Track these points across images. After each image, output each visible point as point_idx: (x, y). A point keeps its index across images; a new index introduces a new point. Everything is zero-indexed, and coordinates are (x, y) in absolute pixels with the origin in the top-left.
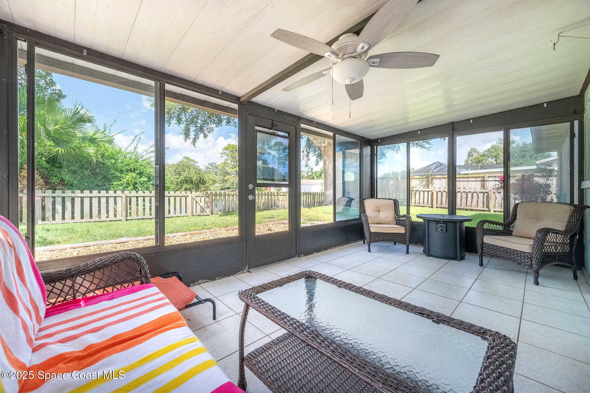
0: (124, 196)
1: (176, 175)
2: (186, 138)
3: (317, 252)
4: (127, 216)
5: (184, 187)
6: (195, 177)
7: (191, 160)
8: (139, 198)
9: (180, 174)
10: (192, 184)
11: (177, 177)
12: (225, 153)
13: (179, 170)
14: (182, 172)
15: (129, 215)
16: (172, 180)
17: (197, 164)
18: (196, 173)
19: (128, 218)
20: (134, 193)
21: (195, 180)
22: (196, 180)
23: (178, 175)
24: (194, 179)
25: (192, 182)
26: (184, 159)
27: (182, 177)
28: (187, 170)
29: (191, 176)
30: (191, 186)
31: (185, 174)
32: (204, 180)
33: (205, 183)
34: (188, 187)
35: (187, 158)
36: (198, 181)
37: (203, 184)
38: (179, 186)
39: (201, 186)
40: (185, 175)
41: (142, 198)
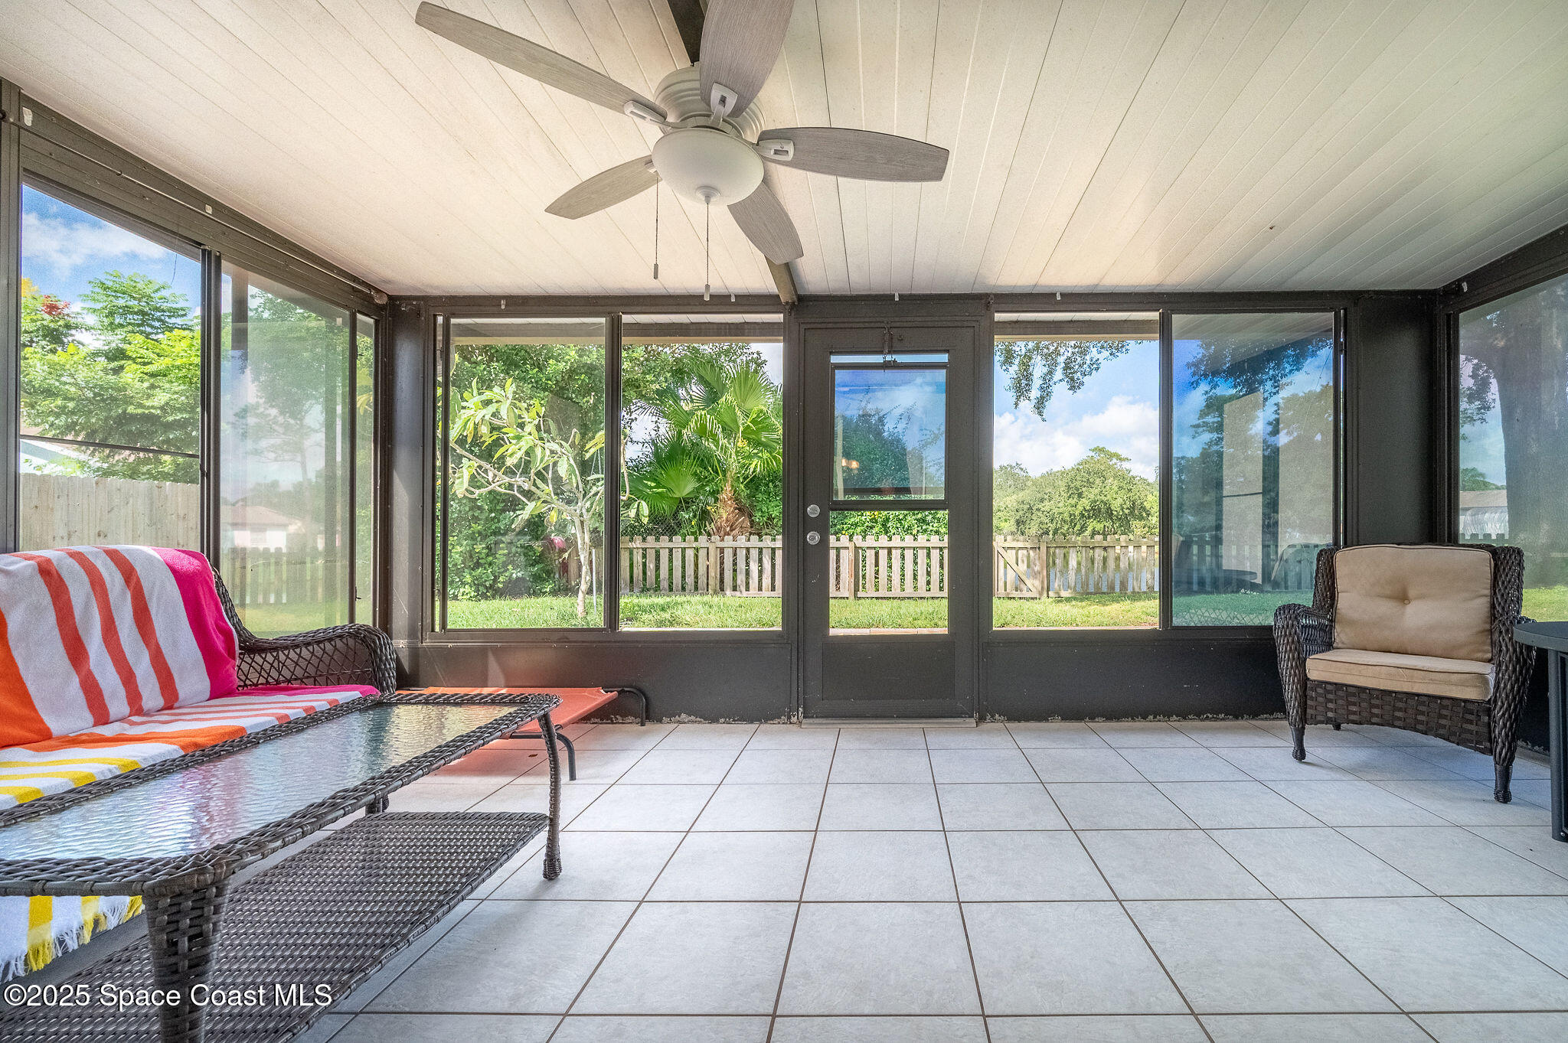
0: (851, 545)
1: (1069, 497)
2: (1018, 398)
3: (1064, 719)
4: (856, 590)
5: (1090, 529)
6: (1120, 501)
7: (1111, 456)
8: (893, 551)
9: (1080, 495)
10: (1111, 519)
11: (1072, 501)
12: (1206, 424)
13: (1078, 484)
14: (1084, 489)
15: (861, 587)
16: (1061, 510)
17: (1126, 465)
18: (1121, 488)
19: (860, 594)
20: (884, 541)
21: (1118, 509)
22: (1122, 509)
23: (1076, 496)
24: (1116, 505)
25: (1109, 513)
26: (1093, 454)
27: (1085, 503)
28: (1098, 481)
29: (1109, 497)
30: (1109, 524)
31: (1091, 494)
32: (1144, 509)
33: (1148, 515)
34: (1099, 527)
35: (1102, 450)
36: (1127, 511)
37: (1141, 518)
38: (1078, 527)
39: (1136, 524)
40: (1092, 497)
41: (899, 551)
